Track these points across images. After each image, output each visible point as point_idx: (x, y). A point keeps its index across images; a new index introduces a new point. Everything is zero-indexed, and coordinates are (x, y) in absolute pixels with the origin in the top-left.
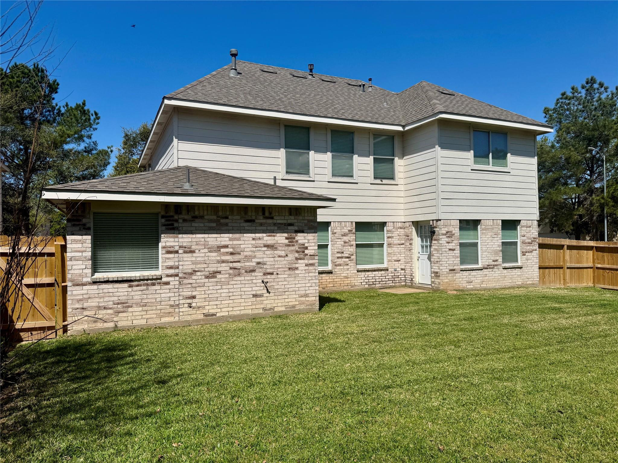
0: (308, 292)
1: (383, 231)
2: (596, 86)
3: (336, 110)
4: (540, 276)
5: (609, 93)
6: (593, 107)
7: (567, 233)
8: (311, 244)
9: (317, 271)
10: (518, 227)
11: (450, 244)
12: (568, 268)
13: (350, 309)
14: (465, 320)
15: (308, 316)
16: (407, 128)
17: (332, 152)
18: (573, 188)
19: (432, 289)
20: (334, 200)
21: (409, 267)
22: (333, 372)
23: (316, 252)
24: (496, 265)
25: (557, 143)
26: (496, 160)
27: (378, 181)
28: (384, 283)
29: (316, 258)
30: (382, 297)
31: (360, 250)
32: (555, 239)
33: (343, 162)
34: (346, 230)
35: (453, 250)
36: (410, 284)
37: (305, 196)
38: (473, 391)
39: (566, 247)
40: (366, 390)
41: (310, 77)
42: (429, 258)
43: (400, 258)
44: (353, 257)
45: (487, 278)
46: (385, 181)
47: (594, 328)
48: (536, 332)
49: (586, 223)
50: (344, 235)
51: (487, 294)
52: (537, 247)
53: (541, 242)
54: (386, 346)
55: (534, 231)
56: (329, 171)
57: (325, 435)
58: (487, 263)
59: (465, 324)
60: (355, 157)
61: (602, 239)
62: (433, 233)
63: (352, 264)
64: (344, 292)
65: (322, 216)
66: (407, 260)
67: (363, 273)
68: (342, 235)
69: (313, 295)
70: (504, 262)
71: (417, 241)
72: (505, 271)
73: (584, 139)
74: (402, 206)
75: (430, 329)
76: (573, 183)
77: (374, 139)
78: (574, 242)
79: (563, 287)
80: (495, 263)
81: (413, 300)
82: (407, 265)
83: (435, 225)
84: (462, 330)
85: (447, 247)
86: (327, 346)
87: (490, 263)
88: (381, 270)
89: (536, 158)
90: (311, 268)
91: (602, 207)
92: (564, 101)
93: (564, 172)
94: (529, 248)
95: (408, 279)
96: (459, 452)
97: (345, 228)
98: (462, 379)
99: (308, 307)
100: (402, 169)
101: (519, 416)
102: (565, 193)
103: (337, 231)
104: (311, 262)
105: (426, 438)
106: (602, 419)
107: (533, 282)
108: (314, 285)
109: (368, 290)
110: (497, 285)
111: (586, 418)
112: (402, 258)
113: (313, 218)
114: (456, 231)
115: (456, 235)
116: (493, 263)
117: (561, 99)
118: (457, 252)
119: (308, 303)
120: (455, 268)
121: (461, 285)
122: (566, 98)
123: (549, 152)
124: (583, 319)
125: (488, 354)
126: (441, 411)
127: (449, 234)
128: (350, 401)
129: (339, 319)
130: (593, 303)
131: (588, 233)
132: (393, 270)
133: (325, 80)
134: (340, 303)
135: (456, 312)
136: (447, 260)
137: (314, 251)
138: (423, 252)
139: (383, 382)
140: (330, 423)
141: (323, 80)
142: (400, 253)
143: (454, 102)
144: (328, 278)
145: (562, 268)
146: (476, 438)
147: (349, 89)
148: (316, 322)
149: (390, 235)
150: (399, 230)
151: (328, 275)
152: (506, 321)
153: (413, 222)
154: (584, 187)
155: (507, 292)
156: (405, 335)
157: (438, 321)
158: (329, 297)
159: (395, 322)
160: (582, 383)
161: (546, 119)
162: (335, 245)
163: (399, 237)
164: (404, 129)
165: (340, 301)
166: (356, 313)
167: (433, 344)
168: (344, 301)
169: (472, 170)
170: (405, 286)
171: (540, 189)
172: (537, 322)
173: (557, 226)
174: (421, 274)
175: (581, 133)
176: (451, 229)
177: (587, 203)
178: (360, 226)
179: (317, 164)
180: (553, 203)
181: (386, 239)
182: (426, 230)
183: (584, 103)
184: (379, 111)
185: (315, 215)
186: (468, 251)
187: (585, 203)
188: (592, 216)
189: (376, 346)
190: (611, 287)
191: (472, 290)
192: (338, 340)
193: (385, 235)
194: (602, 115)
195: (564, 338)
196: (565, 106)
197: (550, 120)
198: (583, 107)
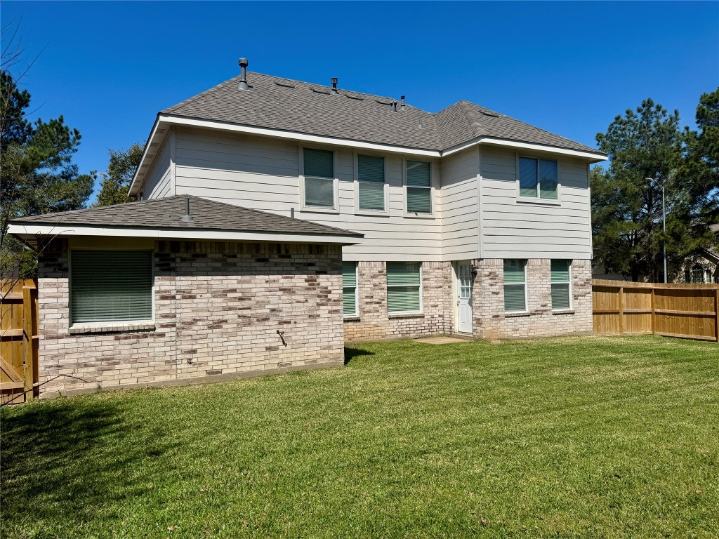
0: (331, 343)
1: (419, 272)
2: (653, 109)
3: (364, 132)
4: (594, 322)
5: (667, 117)
6: (651, 133)
7: (624, 273)
8: (335, 288)
9: (342, 319)
10: (570, 267)
11: (493, 287)
12: (624, 313)
13: (381, 363)
14: (510, 373)
15: (332, 371)
16: (445, 154)
17: (359, 180)
18: (629, 223)
19: (474, 338)
20: (362, 236)
21: (448, 313)
22: (360, 436)
23: (341, 297)
24: (545, 311)
25: (613, 173)
26: (544, 192)
27: (413, 215)
28: (419, 332)
29: (342, 303)
30: (418, 348)
31: (392, 294)
32: (610, 281)
33: (371, 192)
34: (375, 271)
35: (497, 293)
36: (449, 333)
37: (328, 231)
38: (520, 455)
39: (622, 289)
40: (398, 457)
41: (333, 93)
42: (470, 303)
43: (437, 303)
44: (384, 302)
45: (535, 325)
46: (420, 215)
47: (653, 381)
48: (589, 386)
49: (643, 263)
50: (374, 277)
51: (535, 343)
52: (590, 290)
53: (595, 284)
54: (422, 405)
55: (587, 272)
56: (356, 202)
57: (350, 510)
58: (535, 309)
59: (511, 378)
60: (386, 186)
61: (662, 281)
62: (475, 274)
63: (382, 310)
64: (374, 343)
65: (348, 255)
66: (446, 305)
67: (396, 321)
68: (372, 277)
69: (338, 347)
70: (554, 306)
71: (457, 283)
72: (556, 317)
73: (642, 168)
74: (440, 244)
75: (471, 385)
76: (630, 218)
77: (408, 166)
78: (631, 284)
79: (619, 334)
80: (544, 308)
81: (452, 351)
82: (446, 311)
83: (476, 265)
84: (507, 385)
85: (491, 290)
86: (354, 406)
87: (539, 309)
88: (416, 317)
89: (589, 189)
90: (335, 315)
91: (661, 244)
92: (618, 126)
93: (620, 206)
94: (582, 291)
95: (447, 327)
96: (504, 525)
97: (375, 269)
98: (508, 441)
99: (331, 361)
100: (439, 201)
101: (572, 482)
102: (622, 229)
103: (366, 272)
104: (335, 308)
105: (467, 510)
106: (663, 484)
107: (587, 329)
108: (338, 335)
109: (402, 339)
110: (547, 333)
111: (646, 482)
112: (440, 302)
113: (337, 257)
114: (500, 272)
115: (500, 276)
116: (542, 308)
117: (615, 123)
118: (502, 296)
119: (332, 357)
120: (499, 314)
121: (506, 333)
122: (621, 123)
123: (603, 183)
124: (641, 370)
125: (536, 412)
126: (484, 479)
127: (493, 276)
128: (380, 471)
129: (367, 374)
130: (652, 352)
131: (647, 274)
132: (430, 317)
133: (351, 96)
134: (369, 356)
135: (500, 364)
136: (490, 305)
137: (338, 296)
138: (464, 296)
139: (418, 447)
140: (356, 496)
141: (348, 97)
142: (437, 298)
143: (498, 124)
144: (355, 327)
145: (618, 313)
146: (523, 509)
147: (378, 108)
148: (341, 379)
149: (426, 277)
150: (436, 271)
151: (355, 323)
152: (556, 374)
153: (452, 262)
154: (641, 222)
155: (557, 341)
156: (443, 391)
157: (480, 374)
158: (356, 350)
159: (431, 377)
160: (641, 443)
161: (599, 147)
162: (363, 289)
163: (436, 279)
164: (441, 155)
165: (369, 353)
166: (387, 367)
167: (475, 401)
168: (373, 354)
169: (518, 202)
170: (444, 335)
171: (594, 225)
172: (590, 375)
173: (613, 266)
174: (462, 322)
175: (637, 161)
176: (494, 269)
177: (645, 240)
178: (393, 267)
179: (343, 194)
180: (608, 240)
181: (421, 281)
182: (467, 271)
183: (640, 128)
184: (413, 134)
185: (340, 253)
186: (514, 296)
187: (642, 240)
188: (651, 255)
189: (410, 405)
190: (671, 335)
191: (519, 339)
192: (366, 399)
193: (421, 277)
194: (660, 142)
195: (621, 392)
196: (620, 132)
197: (604, 147)
198: (640, 133)
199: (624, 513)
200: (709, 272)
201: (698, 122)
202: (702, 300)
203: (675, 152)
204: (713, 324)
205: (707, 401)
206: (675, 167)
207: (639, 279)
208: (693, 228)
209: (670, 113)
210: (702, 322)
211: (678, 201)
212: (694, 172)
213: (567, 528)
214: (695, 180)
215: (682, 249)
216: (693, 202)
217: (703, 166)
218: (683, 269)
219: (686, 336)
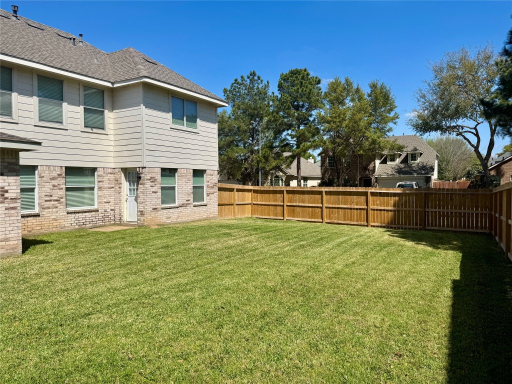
0: (8, 236)
1: (94, 175)
2: (256, 78)
3: (43, 57)
4: (218, 211)
5: (263, 85)
6: (254, 93)
7: (238, 180)
8: (12, 188)
9: (20, 215)
10: (205, 175)
11: (153, 188)
12: (236, 205)
13: (57, 249)
14: (162, 248)
15: (8, 260)
16: (116, 86)
17: (38, 96)
18: (241, 149)
19: (138, 225)
20: (39, 144)
21: (118, 208)
22: (32, 310)
23: (19, 196)
24: (188, 204)
25: (233, 116)
26: (188, 123)
27: (89, 130)
28: (94, 222)
29: (19, 201)
30: (92, 235)
31: (69, 193)
32: (229, 184)
33: (51, 108)
34: (55, 174)
35: (156, 192)
36: (119, 222)
37: (4, 137)
38: (162, 304)
39: (235, 190)
40: (66, 322)
41: (14, 18)
42: (136, 200)
43: (110, 200)
44: (63, 200)
45: (182, 214)
46: (95, 130)
47: (249, 245)
48: (213, 252)
49: (249, 174)
50: (53, 179)
51: (181, 226)
52: (217, 190)
53: (220, 186)
54: (90, 279)
55: (216, 178)
56: (35, 115)
57: (16, 372)
58: (182, 203)
59: (162, 252)
60: (65, 104)
61: (258, 185)
62: (140, 178)
63: (61, 207)
64: (53, 234)
65: (25, 159)
66: (117, 202)
67: (73, 215)
68: (51, 179)
69: (15, 239)
70: (194, 201)
71: (125, 185)
72: (195, 208)
73: (249, 115)
74: (112, 154)
75: (132, 259)
76: (242, 145)
77: (85, 90)
78: (241, 187)
79: (233, 218)
80: (188, 202)
81: (120, 236)
82: (117, 206)
83: (141, 172)
84: (159, 256)
85: (151, 190)
86: (28, 287)
87: (184, 203)
88: (92, 211)
89: (217, 124)
90: (12, 212)
91: (258, 162)
92: (236, 85)
93: (237, 137)
94: (212, 191)
95: (117, 218)
96: (146, 356)
97: (54, 172)
98: (154, 296)
99: (8, 251)
100: (111, 121)
101: (194, 317)
102: (237, 152)
103: (46, 174)
104: (12, 205)
105: (119, 351)
106: (248, 307)
107: (214, 216)
108: (16, 228)
109: (79, 230)
110: (189, 219)
111: (239, 309)
112: (112, 200)
113: (14, 161)
114: (158, 177)
115: (158, 180)
116: (186, 202)
117: (235, 83)
118: (159, 194)
119: (9, 248)
120: (157, 207)
121: (161, 220)
122: (238, 84)
123: (227, 121)
124: (243, 239)
125: (177, 273)
126: (134, 327)
127: (153, 180)
128: (47, 335)
129: (44, 260)
130: (250, 228)
131: (250, 180)
132: (103, 211)
133: (32, 25)
134: (47, 245)
135: (156, 242)
136: (150, 201)
137: (15, 195)
138: (131, 195)
139: (83, 311)
140: (23, 360)
141: (29, 25)
142: (110, 196)
143: (156, 70)
144: (34, 221)
145: (233, 205)
146: (160, 342)
147: (58, 40)
148: (18, 265)
149: (101, 179)
150: (109, 175)
151: (35, 218)
152: (193, 246)
153: (122, 168)
154: (248, 148)
155: (196, 224)
156: (110, 267)
157: (140, 251)
158: (35, 240)
159: (101, 257)
160: (238, 284)
161: (225, 97)
162: (43, 189)
163: (109, 181)
164: (113, 86)
165: (48, 242)
166: (63, 252)
167: (134, 271)
168: (51, 242)
169: (171, 128)
170: (115, 224)
171: (220, 149)
172: (214, 244)
173: (232, 175)
174: (129, 213)
175: (247, 110)
176: (154, 175)
177: (250, 160)
178: (71, 171)
179: (21, 106)
180: (229, 158)
181: (96, 183)
182: (134, 176)
183: (248, 89)
184: (89, 65)
185: (17, 158)
186: (168, 193)
187: (249, 160)
188: (253, 169)
189: (80, 280)
190: (261, 217)
191: (170, 224)
192: (40, 280)
193: (96, 179)
194: (259, 99)
195: (230, 254)
196: (237, 90)
197: (228, 98)
198: (248, 92)
199: (224, 331)
200: (282, 180)
201: (279, 90)
202: (277, 196)
203: (267, 107)
204: (282, 210)
205: (275, 255)
206: (266, 116)
207: (246, 184)
208: (275, 154)
209: (265, 82)
210: (277, 209)
211: (267, 137)
212: (275, 121)
213: (188, 349)
214: (276, 125)
215: (268, 166)
216: (275, 138)
217: (280, 117)
218: (269, 178)
219: (268, 217)
